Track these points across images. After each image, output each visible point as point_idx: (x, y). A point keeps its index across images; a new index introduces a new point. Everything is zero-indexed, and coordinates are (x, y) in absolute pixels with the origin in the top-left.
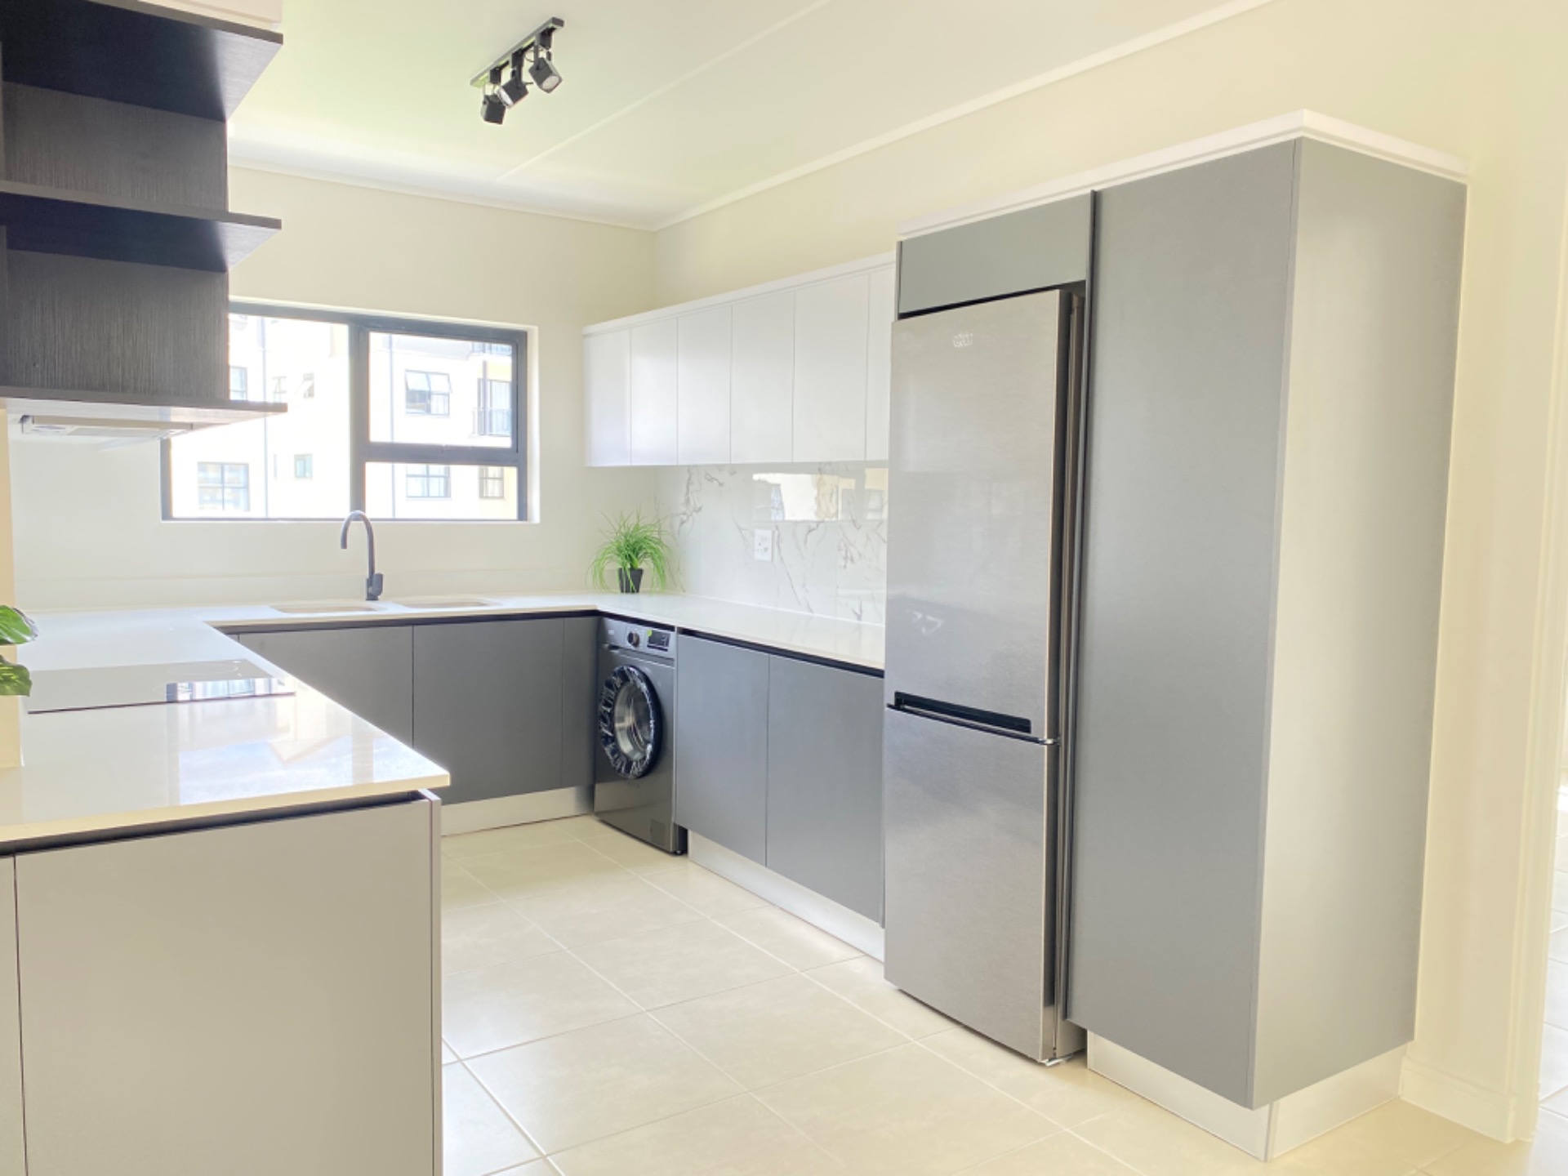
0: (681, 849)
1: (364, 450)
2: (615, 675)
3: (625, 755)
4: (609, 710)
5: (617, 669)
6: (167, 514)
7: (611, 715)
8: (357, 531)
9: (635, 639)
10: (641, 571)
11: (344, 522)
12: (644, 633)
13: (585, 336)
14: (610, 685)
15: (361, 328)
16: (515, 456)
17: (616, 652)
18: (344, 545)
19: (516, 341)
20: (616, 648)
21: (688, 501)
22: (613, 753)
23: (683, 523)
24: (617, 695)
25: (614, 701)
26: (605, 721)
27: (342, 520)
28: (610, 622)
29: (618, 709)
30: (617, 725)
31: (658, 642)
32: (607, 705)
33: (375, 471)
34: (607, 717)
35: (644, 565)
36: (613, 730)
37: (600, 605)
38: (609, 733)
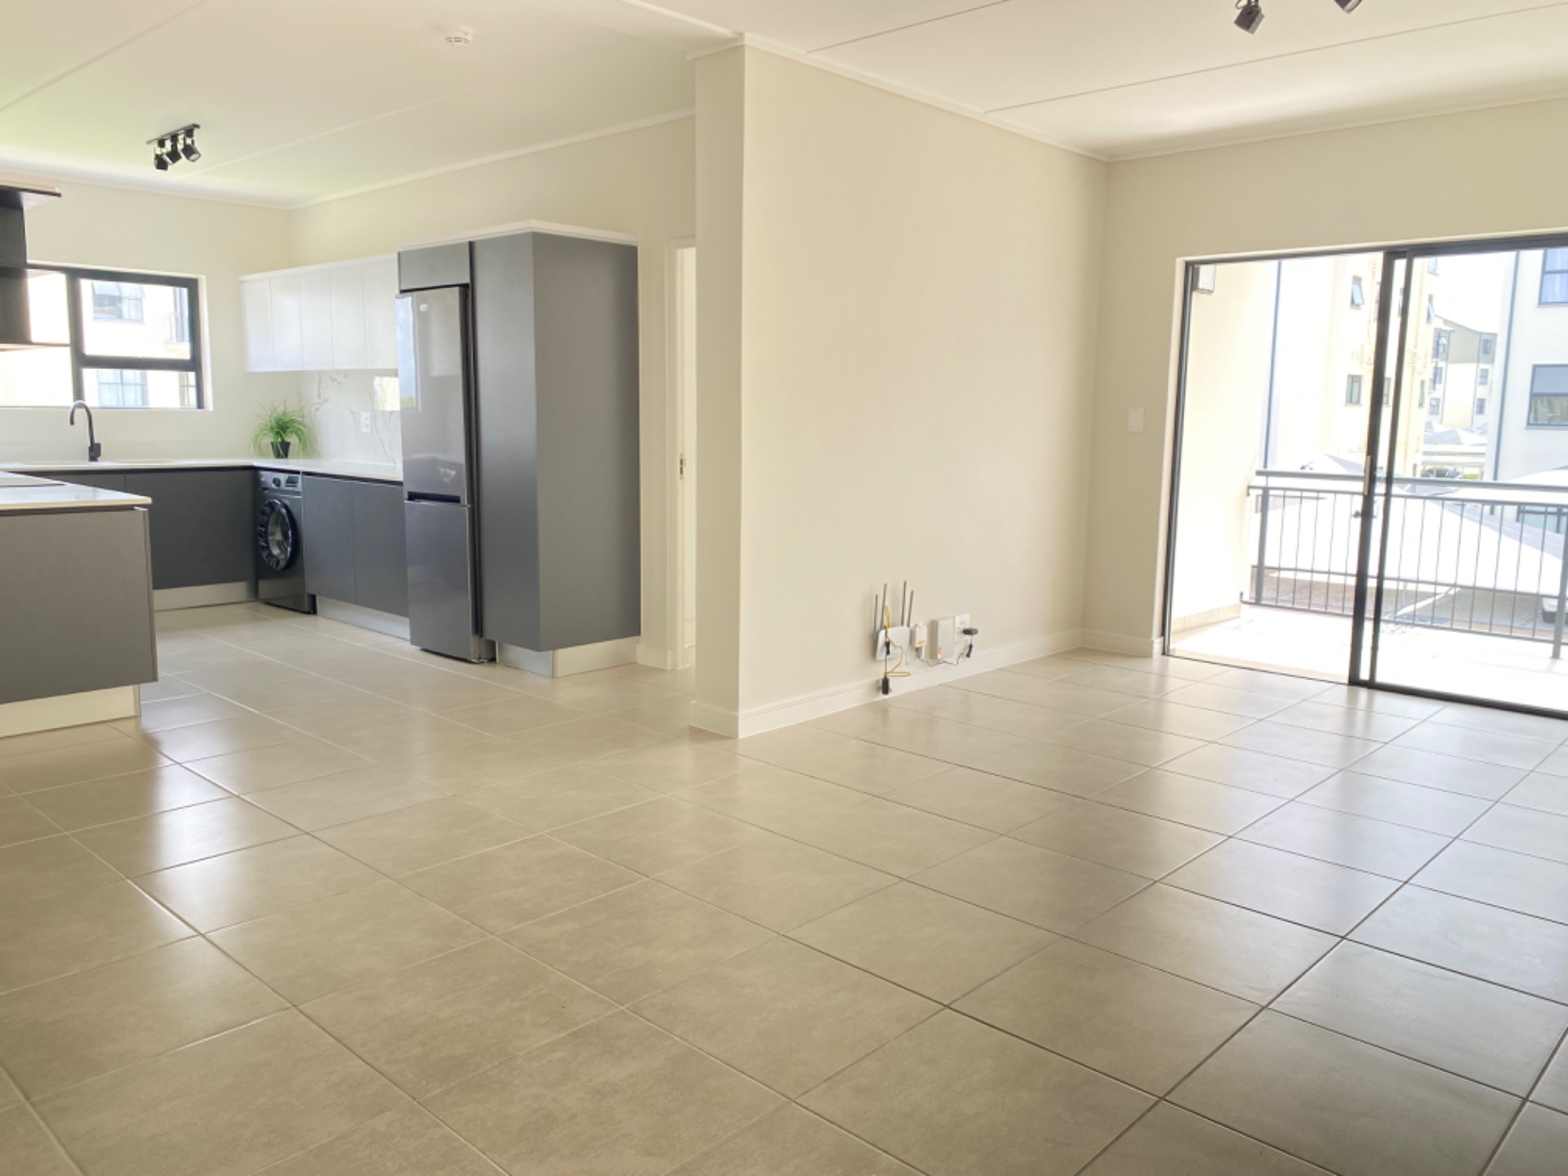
0: (312, 610)
1: (81, 360)
2: (265, 505)
3: (274, 556)
4: (264, 529)
5: (267, 502)
7: (266, 532)
8: (80, 414)
9: (277, 482)
10: (288, 444)
11: (70, 410)
12: (283, 477)
13: (242, 282)
14: (263, 513)
15: (74, 275)
16: (193, 364)
17: (266, 492)
18: (72, 423)
19: (191, 284)
20: (266, 489)
21: (319, 395)
22: (267, 557)
23: (317, 410)
24: (268, 521)
25: (267, 523)
26: (261, 536)
27: (69, 408)
28: (263, 473)
29: (270, 529)
30: (270, 538)
31: (292, 481)
32: (262, 526)
33: (89, 374)
34: (263, 535)
35: (292, 439)
36: (267, 542)
37: (256, 463)
38: (264, 544)
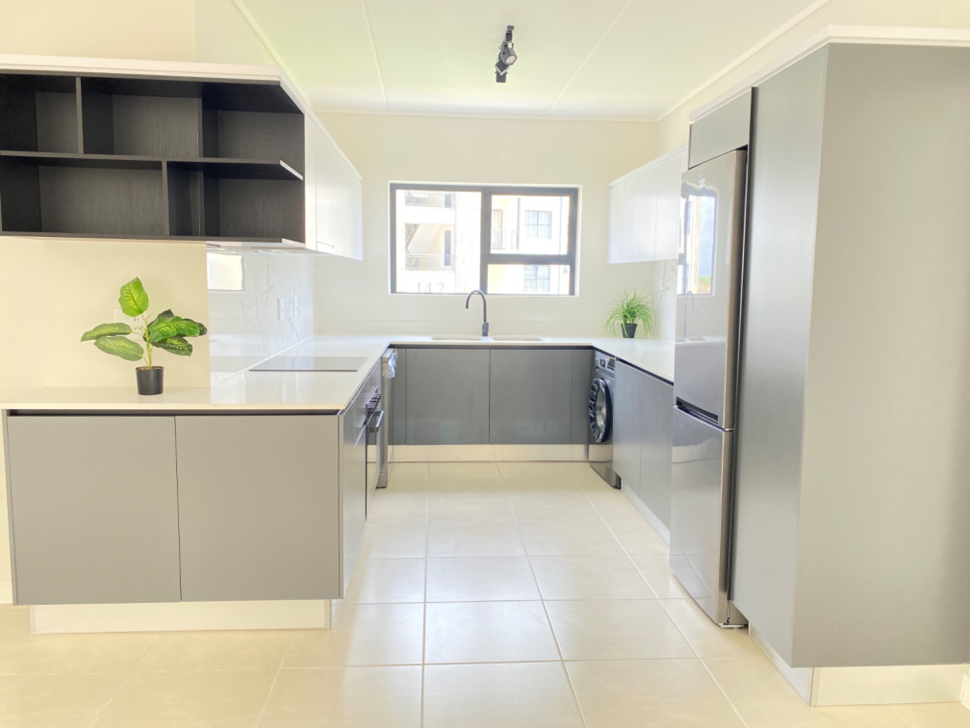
0: (618, 486)
1: (488, 258)
2: (594, 382)
4: (593, 403)
5: (596, 380)
6: (394, 290)
7: (594, 405)
8: (477, 300)
9: (603, 363)
10: (635, 325)
11: (467, 296)
12: (607, 359)
14: (593, 388)
15: (487, 193)
16: (569, 259)
17: (597, 370)
18: (467, 307)
19: (573, 193)
20: (598, 368)
21: (664, 283)
22: (595, 426)
23: (661, 296)
24: (597, 395)
25: (596, 397)
26: (591, 409)
27: (467, 294)
28: (597, 353)
29: (598, 404)
30: (598, 412)
31: (611, 364)
32: (593, 400)
33: (494, 269)
34: (592, 406)
36: (595, 414)
37: (595, 344)
38: (593, 416)
